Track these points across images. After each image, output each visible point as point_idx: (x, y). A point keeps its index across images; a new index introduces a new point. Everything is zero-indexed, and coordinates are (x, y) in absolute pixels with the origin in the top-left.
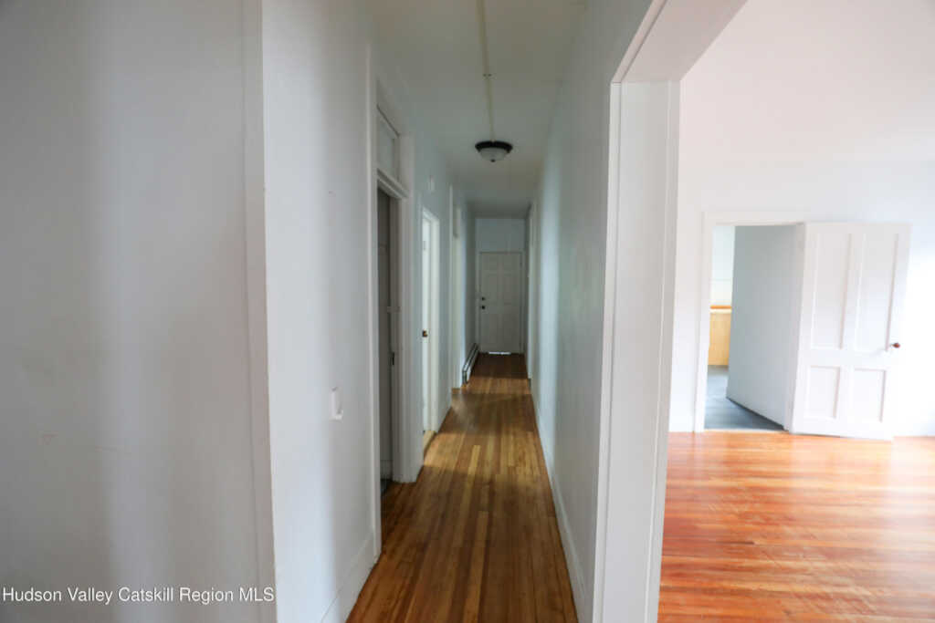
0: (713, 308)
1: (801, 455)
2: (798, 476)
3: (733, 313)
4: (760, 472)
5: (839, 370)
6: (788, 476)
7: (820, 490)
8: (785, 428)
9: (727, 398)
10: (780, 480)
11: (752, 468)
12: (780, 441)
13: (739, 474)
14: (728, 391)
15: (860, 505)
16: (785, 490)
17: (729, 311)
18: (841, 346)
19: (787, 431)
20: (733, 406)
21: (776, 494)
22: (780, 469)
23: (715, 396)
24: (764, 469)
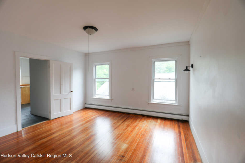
0: (21, 85)
1: (54, 125)
2: (53, 133)
3: (30, 87)
4: (43, 137)
5: (61, 99)
6: (51, 134)
7: (60, 135)
8: (49, 119)
9: (31, 114)
10: (49, 137)
11: (40, 137)
12: (48, 123)
13: (35, 142)
14: (31, 112)
15: (69, 135)
16: (51, 139)
17: (29, 86)
18: (61, 93)
19: (50, 119)
20: (33, 116)
21: (48, 143)
22: (49, 133)
23: (26, 115)
24: (43, 135)
